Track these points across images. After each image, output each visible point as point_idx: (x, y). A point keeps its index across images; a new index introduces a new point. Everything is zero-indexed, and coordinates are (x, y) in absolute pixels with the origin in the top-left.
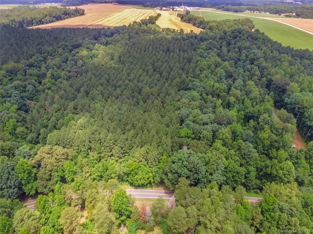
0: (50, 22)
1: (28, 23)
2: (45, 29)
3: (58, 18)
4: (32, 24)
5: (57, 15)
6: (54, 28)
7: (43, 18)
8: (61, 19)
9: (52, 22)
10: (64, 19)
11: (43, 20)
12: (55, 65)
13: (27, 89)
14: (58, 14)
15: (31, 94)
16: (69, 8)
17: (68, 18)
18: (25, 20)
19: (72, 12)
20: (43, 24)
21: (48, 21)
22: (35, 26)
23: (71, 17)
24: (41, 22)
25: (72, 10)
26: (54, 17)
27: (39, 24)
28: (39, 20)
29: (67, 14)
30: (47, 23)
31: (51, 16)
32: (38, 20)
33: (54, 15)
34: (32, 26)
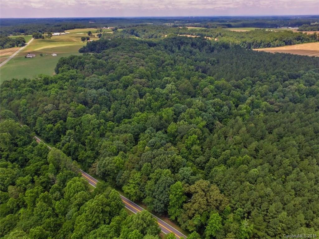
0: (277, 46)
1: (256, 45)
2: (269, 53)
3: (288, 43)
4: (260, 46)
5: (288, 40)
6: (278, 53)
7: (272, 42)
8: (291, 44)
9: (280, 46)
10: (294, 44)
11: (271, 44)
12: (260, 92)
13: (222, 109)
14: (291, 38)
15: (223, 115)
16: (306, 33)
17: (299, 43)
18: (255, 42)
19: (307, 37)
20: (269, 47)
21: (276, 45)
22: (261, 48)
23: (303, 42)
24: (269, 46)
25: (309, 36)
26: (284, 41)
27: (266, 47)
28: (268, 43)
29: (300, 39)
30: (273, 47)
31: (281, 40)
32: (266, 43)
33: (285, 39)
34: (259, 48)
